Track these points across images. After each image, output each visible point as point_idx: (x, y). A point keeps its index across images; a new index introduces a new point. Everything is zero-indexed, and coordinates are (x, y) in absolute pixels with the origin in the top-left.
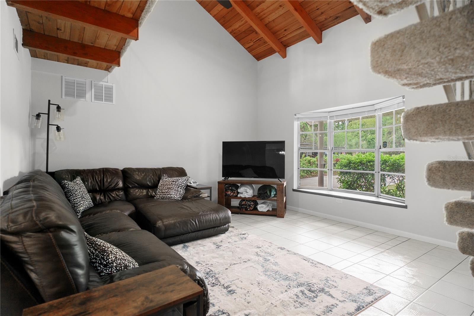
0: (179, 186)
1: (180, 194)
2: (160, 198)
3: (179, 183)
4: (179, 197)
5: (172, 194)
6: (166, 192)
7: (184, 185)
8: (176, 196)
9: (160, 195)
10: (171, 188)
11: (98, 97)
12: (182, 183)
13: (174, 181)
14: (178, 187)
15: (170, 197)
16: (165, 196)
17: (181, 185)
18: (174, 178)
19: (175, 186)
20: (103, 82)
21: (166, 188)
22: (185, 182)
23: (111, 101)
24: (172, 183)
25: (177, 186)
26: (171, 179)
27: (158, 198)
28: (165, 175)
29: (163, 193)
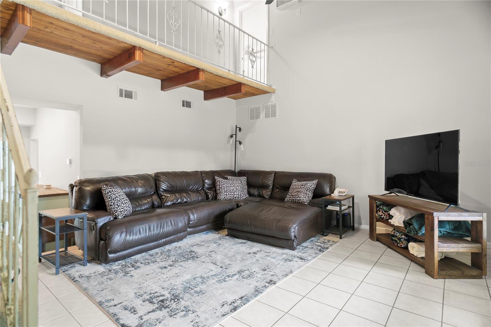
0: (308, 189)
1: (309, 197)
2: (290, 200)
3: (308, 187)
4: (307, 199)
5: (301, 197)
6: (296, 195)
7: (312, 188)
8: (305, 199)
9: (290, 198)
10: (300, 191)
11: (267, 116)
12: (310, 187)
13: (303, 185)
14: (306, 191)
15: (299, 200)
16: (295, 199)
17: (309, 188)
18: (303, 182)
19: (304, 190)
20: (270, 102)
21: (295, 191)
22: (313, 186)
23: (275, 116)
24: (301, 187)
25: (306, 189)
26: (300, 183)
27: (288, 201)
28: (294, 179)
29: (293, 195)
